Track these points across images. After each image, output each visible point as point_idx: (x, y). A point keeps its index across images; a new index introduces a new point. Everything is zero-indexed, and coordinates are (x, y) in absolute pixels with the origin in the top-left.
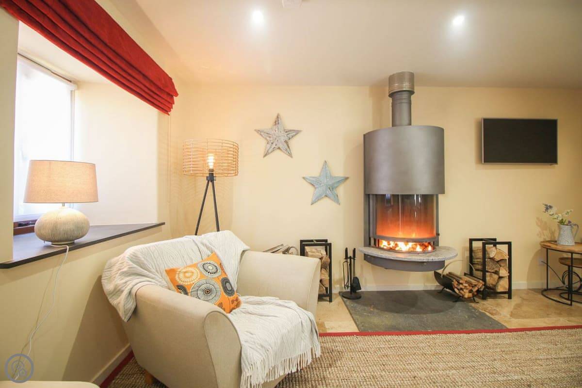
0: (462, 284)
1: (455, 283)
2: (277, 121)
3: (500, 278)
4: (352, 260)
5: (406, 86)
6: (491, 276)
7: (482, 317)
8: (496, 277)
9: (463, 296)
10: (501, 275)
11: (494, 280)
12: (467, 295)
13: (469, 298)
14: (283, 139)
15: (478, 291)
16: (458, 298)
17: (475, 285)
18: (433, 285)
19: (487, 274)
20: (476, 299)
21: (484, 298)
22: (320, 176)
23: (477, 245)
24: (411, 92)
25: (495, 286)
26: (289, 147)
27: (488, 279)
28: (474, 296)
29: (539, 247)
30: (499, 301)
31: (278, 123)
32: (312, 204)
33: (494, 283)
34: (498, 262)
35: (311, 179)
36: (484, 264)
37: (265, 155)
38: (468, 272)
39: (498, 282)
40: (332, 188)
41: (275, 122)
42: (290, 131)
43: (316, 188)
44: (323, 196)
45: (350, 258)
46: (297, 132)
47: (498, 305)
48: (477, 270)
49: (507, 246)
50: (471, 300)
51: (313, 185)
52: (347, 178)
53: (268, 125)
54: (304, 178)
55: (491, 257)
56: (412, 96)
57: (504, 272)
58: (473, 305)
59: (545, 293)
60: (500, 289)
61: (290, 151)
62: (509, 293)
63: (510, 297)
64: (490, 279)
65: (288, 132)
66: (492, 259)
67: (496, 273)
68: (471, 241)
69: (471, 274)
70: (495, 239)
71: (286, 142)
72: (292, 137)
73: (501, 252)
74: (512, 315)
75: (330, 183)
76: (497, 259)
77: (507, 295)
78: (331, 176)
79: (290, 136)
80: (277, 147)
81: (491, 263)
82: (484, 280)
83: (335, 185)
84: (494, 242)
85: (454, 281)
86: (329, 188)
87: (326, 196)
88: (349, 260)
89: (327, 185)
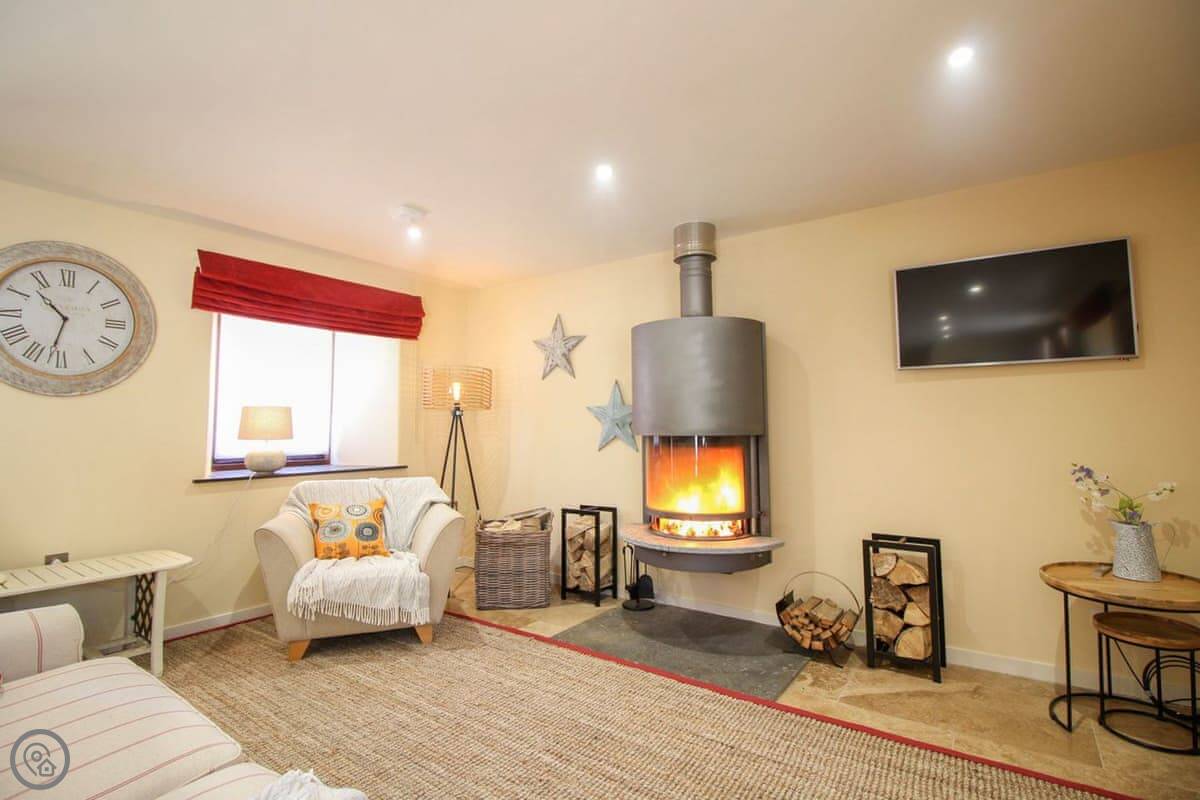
2: (556, 325)
3: (907, 626)
6: (885, 618)
8: (897, 622)
10: (909, 620)
11: (892, 626)
14: (559, 352)
19: (878, 611)
21: (872, 665)
22: (609, 405)
25: (895, 641)
26: (569, 361)
27: (877, 622)
28: (828, 650)
31: (556, 329)
32: (600, 449)
33: (891, 635)
34: (905, 588)
35: (596, 410)
36: (870, 589)
37: (544, 375)
39: (900, 634)
40: (622, 424)
42: (570, 338)
43: (603, 424)
44: (613, 437)
46: (580, 339)
49: (925, 555)
51: (599, 419)
53: (545, 332)
54: (589, 408)
57: (917, 616)
60: (904, 652)
61: (572, 368)
62: (933, 667)
63: (936, 678)
64: (882, 626)
65: (566, 339)
66: (885, 580)
67: (899, 613)
71: (564, 355)
72: (574, 346)
73: (907, 569)
76: (896, 580)
77: (930, 671)
78: (622, 404)
79: (569, 345)
80: (554, 363)
81: (884, 590)
82: (869, 623)
84: (893, 543)
87: (616, 437)
89: (613, 420)
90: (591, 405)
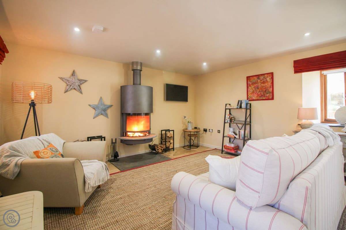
0: (158, 147)
1: (156, 147)
2: (73, 74)
3: (171, 143)
4: (115, 144)
5: (139, 68)
6: (168, 143)
7: (165, 157)
8: (169, 143)
9: (159, 152)
10: (171, 142)
12: (160, 151)
13: (161, 152)
14: (77, 84)
15: (164, 149)
16: (157, 153)
17: (163, 147)
18: (148, 150)
19: (167, 143)
20: (163, 153)
21: (166, 152)
22: (98, 104)
23: (164, 132)
24: (141, 70)
25: (169, 147)
27: (167, 144)
28: (162, 151)
29: (183, 132)
30: (170, 152)
31: (74, 75)
32: (94, 118)
33: (169, 146)
34: (170, 138)
35: (93, 105)
36: (166, 139)
37: (65, 92)
38: (160, 143)
39: (170, 145)
40: (105, 110)
41: (72, 74)
42: (81, 80)
43: (96, 110)
44: (100, 114)
45: (114, 143)
46: (86, 81)
47: (170, 153)
48: (164, 142)
49: (173, 131)
50: (162, 153)
51: (94, 109)
52: (112, 106)
53: (67, 75)
54: (89, 105)
55: (168, 136)
56: (141, 72)
57: (172, 141)
58: (162, 154)
59: (184, 147)
60: (171, 148)
61: (81, 90)
62: (173, 149)
63: (174, 150)
64: (168, 145)
66: (168, 137)
67: (170, 142)
68: (162, 131)
69: (162, 143)
70: (169, 130)
71: (79, 86)
72: (83, 83)
73: (171, 134)
74: (174, 155)
75: (104, 108)
76: (170, 137)
77: (173, 150)
78: (104, 104)
79: (81, 83)
80: (73, 88)
81: (168, 138)
82: (166, 145)
83: (106, 109)
84: (169, 131)
85: (156, 146)
86: (103, 110)
87: (101, 114)
88: (113, 144)
89: (102, 109)
90: (91, 104)
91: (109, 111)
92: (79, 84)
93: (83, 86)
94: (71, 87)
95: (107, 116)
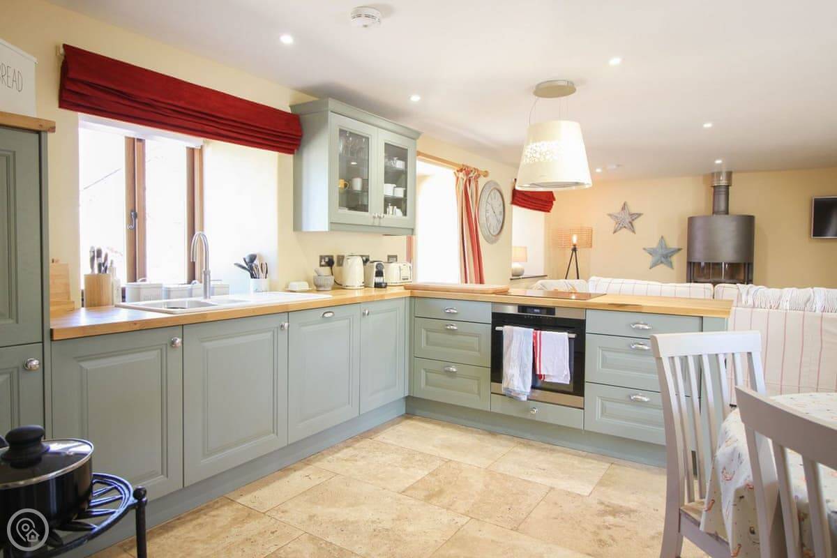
5: (724, 182)
22: (657, 247)
26: (632, 226)
31: (625, 209)
32: (651, 269)
35: (650, 250)
37: (615, 232)
40: (667, 257)
41: (623, 208)
42: (634, 214)
43: (653, 257)
44: (659, 263)
46: (639, 215)
51: (651, 254)
52: (679, 250)
56: (730, 189)
61: (633, 229)
65: (631, 215)
71: (631, 223)
75: (666, 253)
78: (666, 248)
79: (634, 218)
83: (670, 255)
86: (664, 257)
87: (662, 263)
89: (661, 255)
90: (647, 247)
91: (675, 259)
92: (630, 220)
93: (636, 223)
94: (621, 225)
95: (670, 265)
